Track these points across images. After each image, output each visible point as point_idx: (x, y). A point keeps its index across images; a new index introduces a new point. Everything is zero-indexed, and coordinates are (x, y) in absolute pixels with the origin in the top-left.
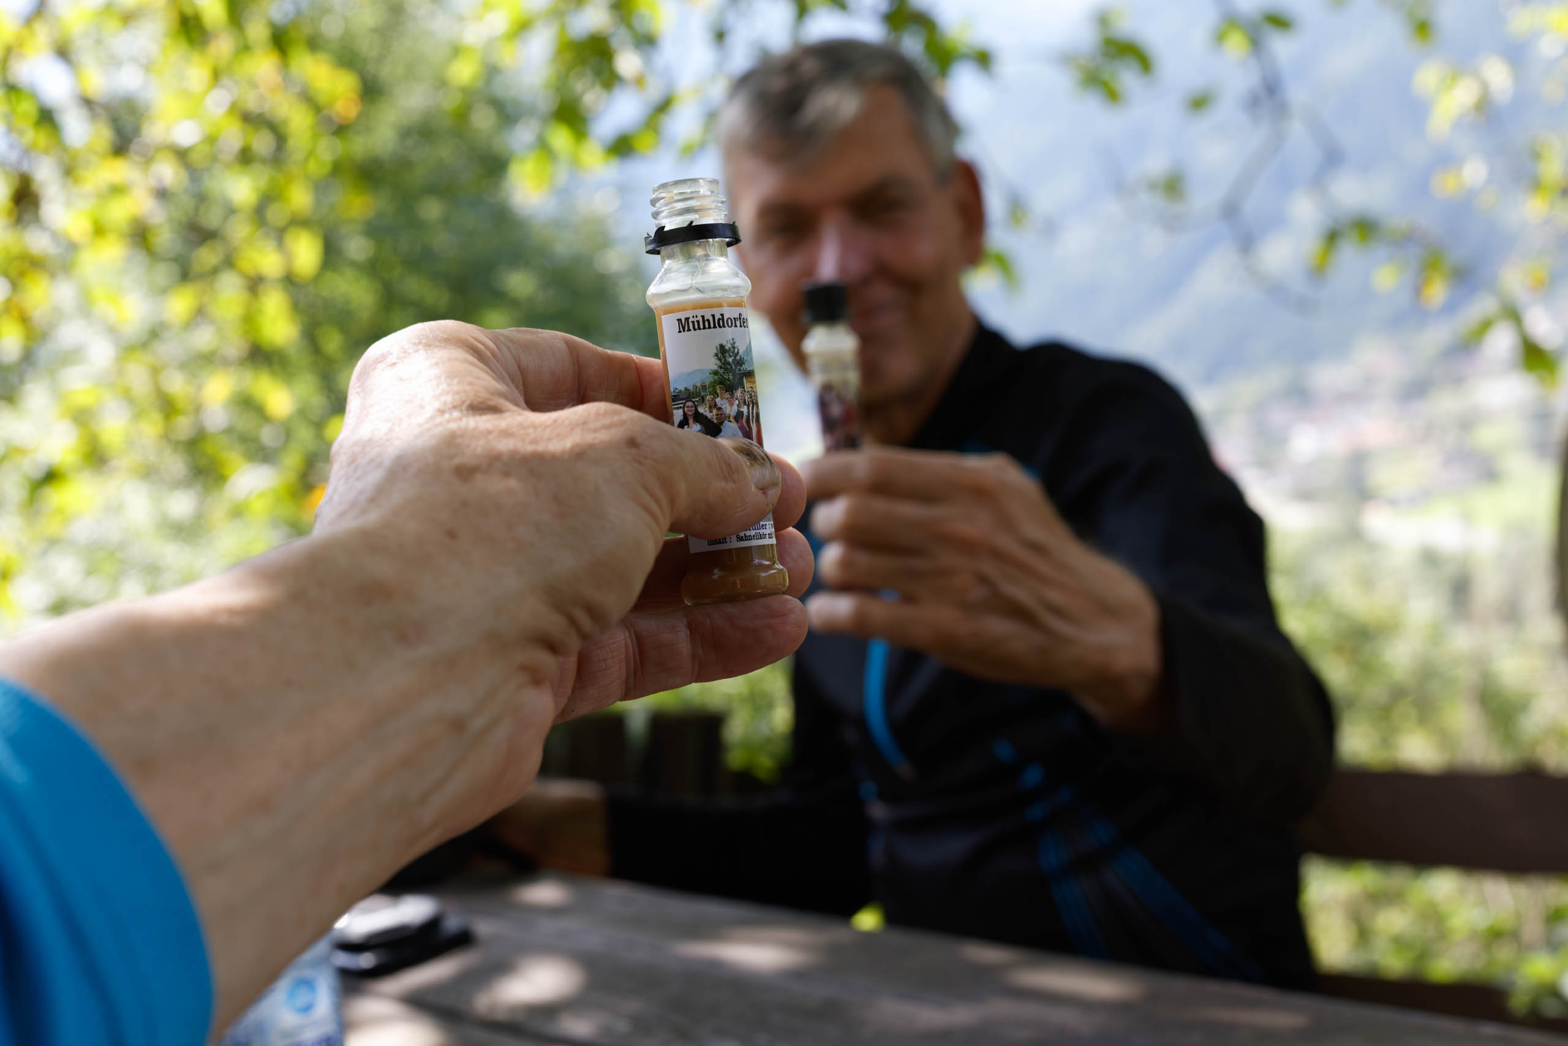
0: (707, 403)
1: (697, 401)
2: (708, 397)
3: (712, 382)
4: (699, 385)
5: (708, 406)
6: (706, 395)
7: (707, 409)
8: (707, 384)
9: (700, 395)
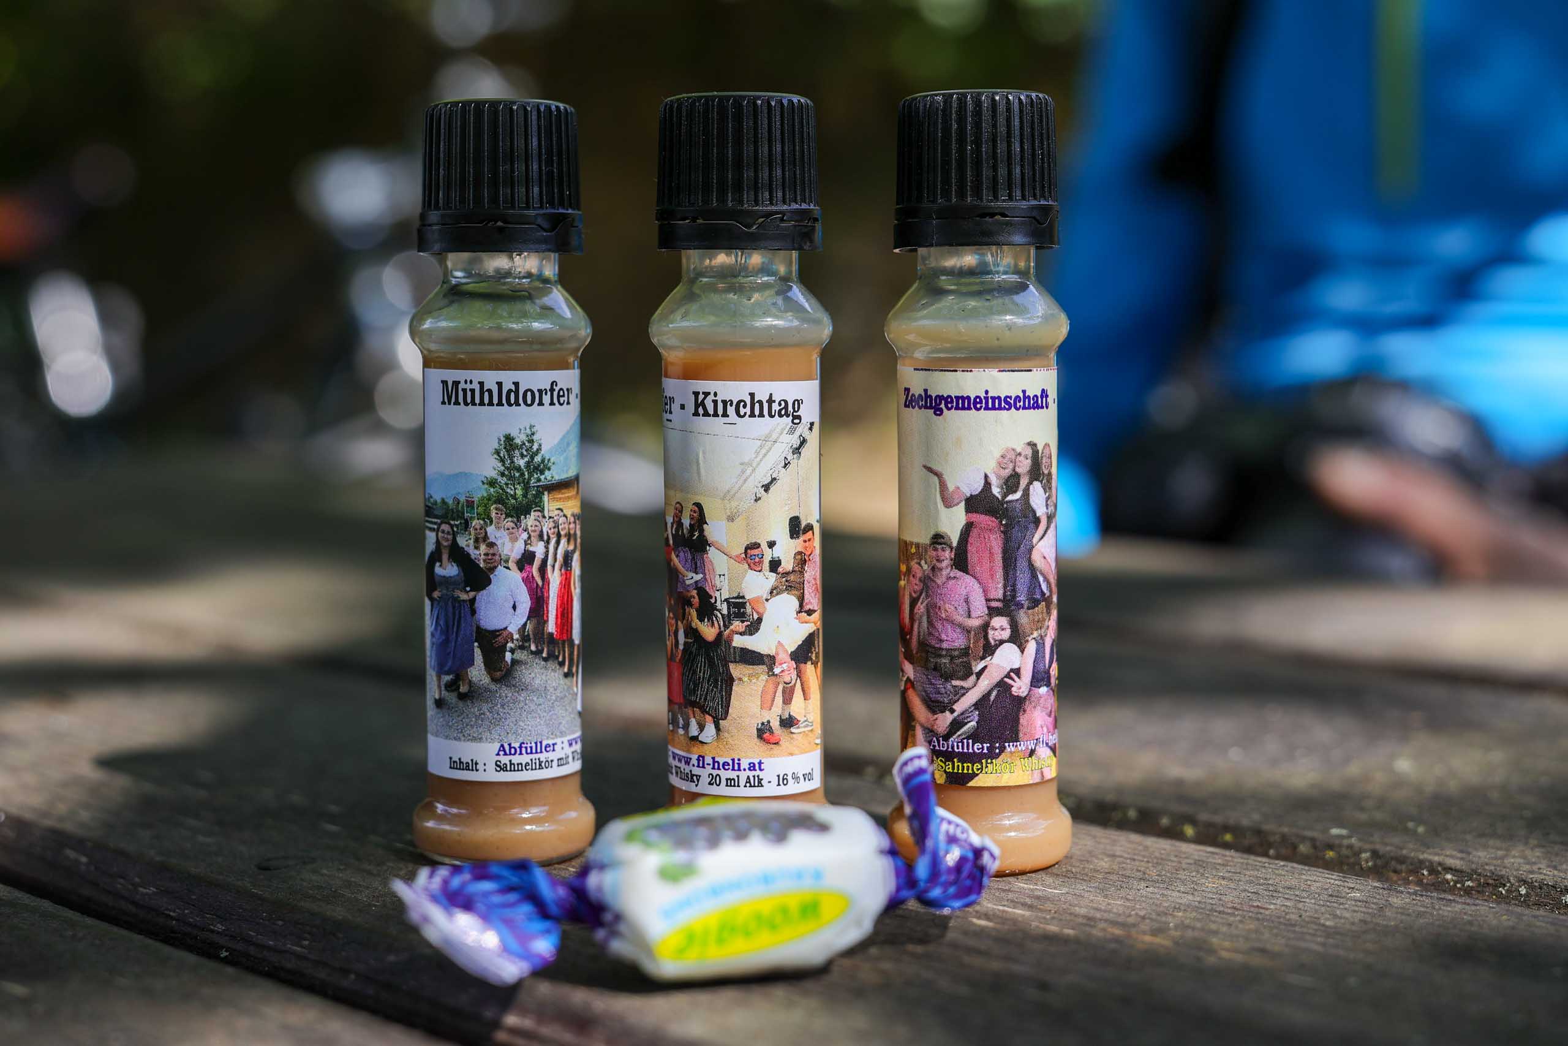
0: (473, 532)
1: (457, 526)
2: (476, 523)
3: (483, 498)
4: (462, 499)
5: (472, 537)
6: (472, 518)
7: (472, 542)
8: (476, 499)
9: (462, 517)
